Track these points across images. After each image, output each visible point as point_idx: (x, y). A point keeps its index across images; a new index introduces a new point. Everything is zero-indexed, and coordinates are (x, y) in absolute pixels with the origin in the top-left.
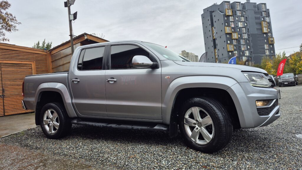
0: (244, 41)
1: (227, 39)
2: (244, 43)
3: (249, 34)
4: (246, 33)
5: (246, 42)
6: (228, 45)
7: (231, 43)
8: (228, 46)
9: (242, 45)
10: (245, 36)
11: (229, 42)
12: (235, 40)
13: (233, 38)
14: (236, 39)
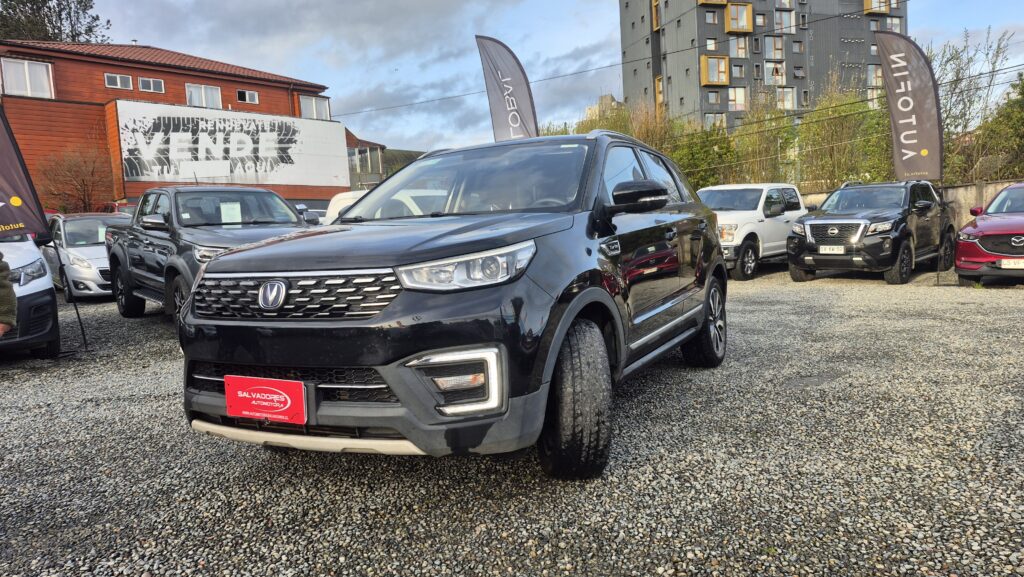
0: (779, 46)
1: (705, 31)
2: (778, 56)
3: (803, 16)
4: (790, 11)
5: (787, 49)
6: (703, 58)
7: (721, 52)
8: (703, 64)
9: (768, 61)
10: (789, 23)
11: (711, 45)
12: (742, 40)
13: (731, 26)
14: (744, 34)
